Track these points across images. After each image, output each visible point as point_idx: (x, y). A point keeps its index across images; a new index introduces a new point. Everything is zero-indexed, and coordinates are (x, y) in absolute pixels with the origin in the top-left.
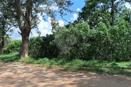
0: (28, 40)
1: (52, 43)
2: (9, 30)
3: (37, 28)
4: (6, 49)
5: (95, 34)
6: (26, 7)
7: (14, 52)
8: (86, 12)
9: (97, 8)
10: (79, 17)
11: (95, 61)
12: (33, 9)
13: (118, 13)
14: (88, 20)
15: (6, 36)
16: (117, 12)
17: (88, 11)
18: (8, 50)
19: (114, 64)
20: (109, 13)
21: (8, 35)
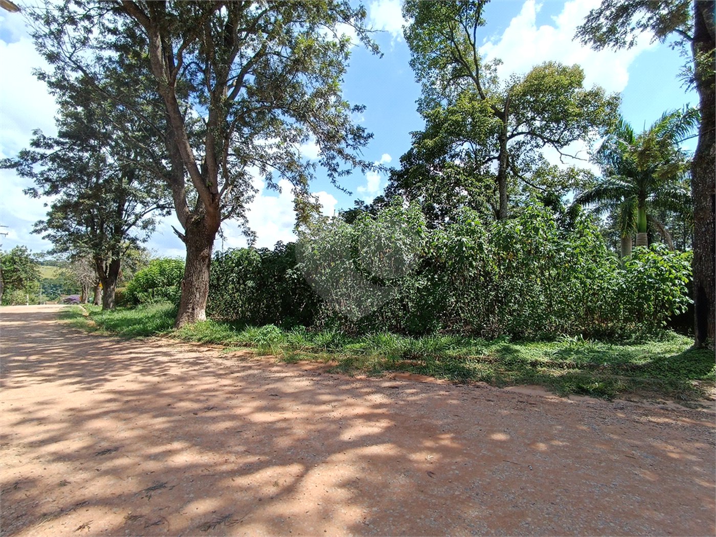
0: (207, 260)
1: (293, 273)
2: (139, 223)
3: (242, 216)
4: (123, 290)
5: (446, 245)
6: (204, 143)
7: (156, 302)
8: (415, 171)
9: (452, 157)
10: (392, 184)
11: (444, 340)
12: (230, 151)
13: (521, 177)
14: (421, 199)
15: (127, 242)
16: (516, 174)
17: (421, 166)
18: (133, 295)
19: (507, 350)
20: (492, 176)
21: (133, 240)
